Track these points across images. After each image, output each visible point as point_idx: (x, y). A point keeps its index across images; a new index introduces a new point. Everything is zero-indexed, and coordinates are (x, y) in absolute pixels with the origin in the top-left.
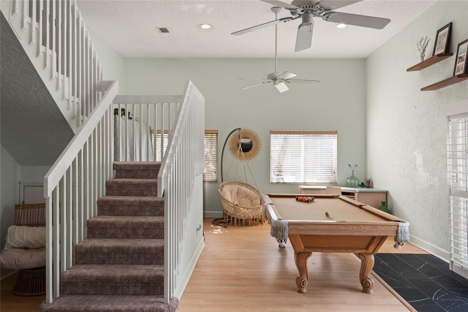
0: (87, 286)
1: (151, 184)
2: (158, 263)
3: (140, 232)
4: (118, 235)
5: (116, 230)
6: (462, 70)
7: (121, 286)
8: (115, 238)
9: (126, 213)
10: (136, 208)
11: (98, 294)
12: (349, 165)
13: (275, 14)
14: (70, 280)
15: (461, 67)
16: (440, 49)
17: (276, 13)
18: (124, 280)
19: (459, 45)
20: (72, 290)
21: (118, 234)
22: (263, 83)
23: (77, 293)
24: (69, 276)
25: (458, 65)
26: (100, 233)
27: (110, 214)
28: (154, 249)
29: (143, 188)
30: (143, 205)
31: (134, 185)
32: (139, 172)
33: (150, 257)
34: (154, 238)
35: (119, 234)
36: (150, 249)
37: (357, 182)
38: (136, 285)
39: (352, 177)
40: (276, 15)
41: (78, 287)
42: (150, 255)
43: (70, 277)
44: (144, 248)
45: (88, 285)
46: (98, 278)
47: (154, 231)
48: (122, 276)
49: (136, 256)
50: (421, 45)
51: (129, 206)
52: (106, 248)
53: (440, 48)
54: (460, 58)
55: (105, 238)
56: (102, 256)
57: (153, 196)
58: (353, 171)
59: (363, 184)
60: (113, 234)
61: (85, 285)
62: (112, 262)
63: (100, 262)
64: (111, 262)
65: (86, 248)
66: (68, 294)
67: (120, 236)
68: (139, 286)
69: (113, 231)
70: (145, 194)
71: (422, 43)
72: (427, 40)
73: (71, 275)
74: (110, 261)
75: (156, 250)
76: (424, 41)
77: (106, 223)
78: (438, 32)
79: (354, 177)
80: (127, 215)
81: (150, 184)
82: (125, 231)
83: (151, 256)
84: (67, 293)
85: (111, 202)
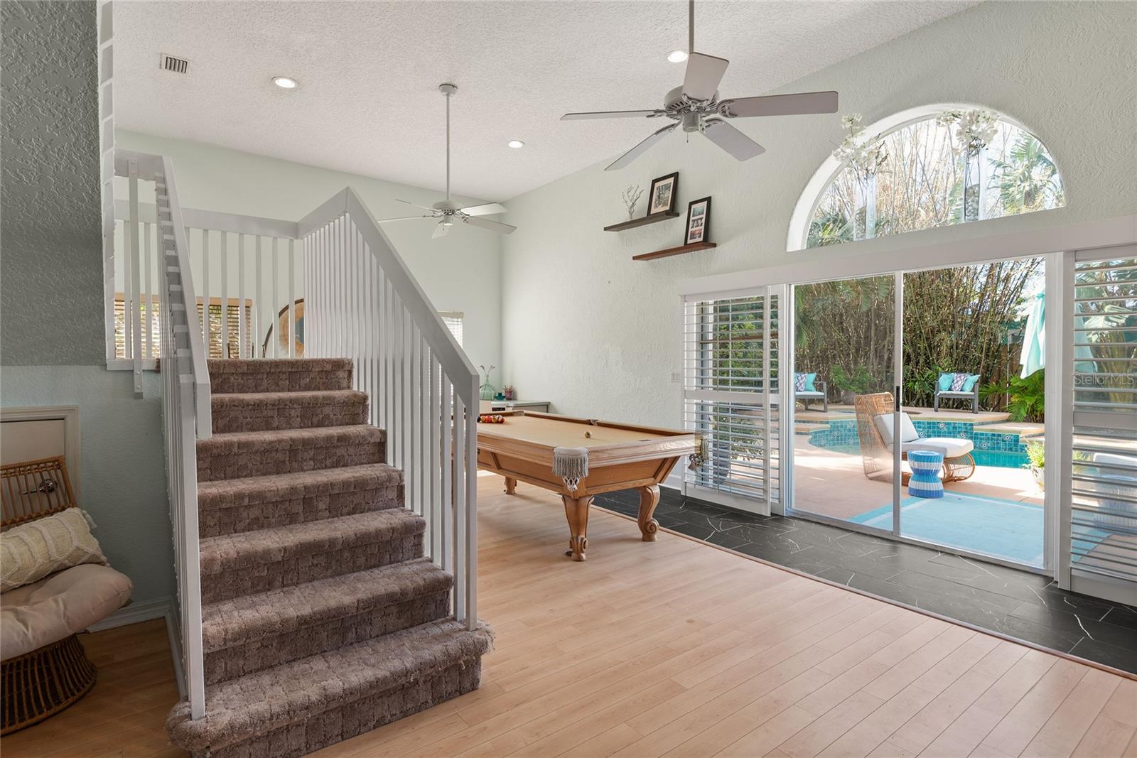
0: (272, 646)
1: (291, 402)
2: (392, 560)
3: (322, 506)
4: (271, 519)
5: (262, 509)
6: (700, 237)
7: (354, 624)
8: (261, 527)
9: (257, 471)
10: (280, 456)
11: (299, 659)
12: (482, 367)
13: (445, 98)
14: (230, 644)
15: (697, 232)
16: (661, 206)
17: (448, 95)
18: (364, 609)
19: (691, 204)
20: (229, 669)
21: (268, 518)
22: (424, 216)
23: (244, 671)
24: (225, 635)
25: (690, 230)
26: (220, 523)
27: (212, 477)
28: (389, 532)
29: (270, 413)
30: (300, 447)
31: (250, 407)
32: (235, 379)
33: (377, 550)
34: (352, 512)
35: (271, 516)
36: (378, 533)
37: (493, 392)
38: (387, 612)
39: (486, 385)
40: (448, 99)
41: (247, 655)
42: (377, 547)
43: (229, 636)
44: (366, 534)
45: (274, 644)
46: (303, 621)
47: (351, 497)
48: (358, 600)
49: (346, 554)
50: (629, 197)
51: (266, 451)
52: (280, 550)
53: (660, 204)
54: (694, 221)
55: (235, 532)
56: (266, 571)
57: (293, 428)
58: (488, 376)
59: (500, 394)
60: (257, 519)
61: (267, 646)
62: (292, 580)
63: (260, 588)
64: (290, 582)
65: (224, 561)
66: (220, 681)
67: (273, 520)
68: (393, 614)
69: (255, 512)
70: (275, 425)
71: (631, 193)
72: (639, 190)
73: (230, 632)
74: (285, 579)
75: (393, 533)
76: (633, 191)
77: (239, 496)
78: (654, 182)
79: (489, 385)
80: (258, 473)
81: (288, 403)
82: (286, 508)
83: (379, 549)
84: (215, 681)
85: (218, 447)
